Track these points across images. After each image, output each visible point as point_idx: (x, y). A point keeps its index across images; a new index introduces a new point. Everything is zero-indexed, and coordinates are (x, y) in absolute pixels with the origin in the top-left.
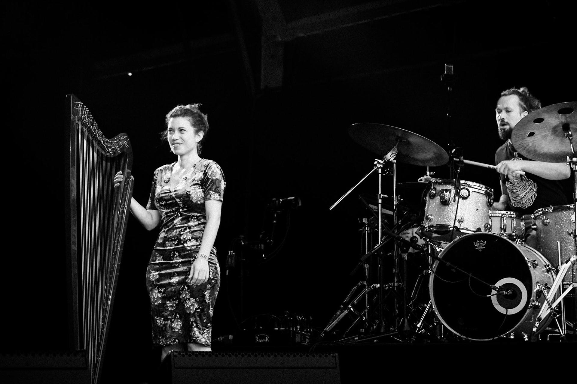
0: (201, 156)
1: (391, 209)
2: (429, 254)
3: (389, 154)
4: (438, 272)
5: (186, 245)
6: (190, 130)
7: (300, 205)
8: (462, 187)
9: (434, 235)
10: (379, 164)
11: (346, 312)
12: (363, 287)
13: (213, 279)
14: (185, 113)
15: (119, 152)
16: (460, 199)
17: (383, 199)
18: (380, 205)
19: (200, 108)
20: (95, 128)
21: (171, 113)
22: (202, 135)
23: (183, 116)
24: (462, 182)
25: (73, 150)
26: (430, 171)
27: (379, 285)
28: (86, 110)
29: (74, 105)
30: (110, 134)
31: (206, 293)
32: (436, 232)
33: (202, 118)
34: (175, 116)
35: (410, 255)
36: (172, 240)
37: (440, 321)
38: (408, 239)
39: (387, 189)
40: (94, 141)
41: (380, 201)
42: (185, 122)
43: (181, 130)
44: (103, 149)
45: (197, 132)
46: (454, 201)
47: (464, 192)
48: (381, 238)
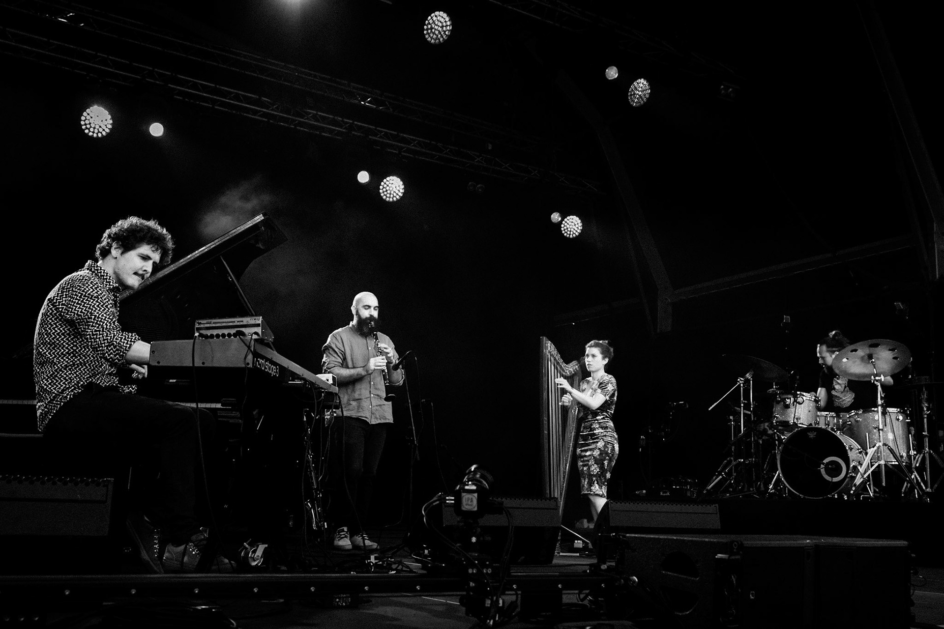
0: (605, 372)
1: (750, 410)
2: (776, 440)
3: (748, 374)
4: (783, 453)
6: (599, 356)
7: (687, 407)
8: (798, 396)
9: (780, 428)
10: (741, 381)
11: (721, 477)
12: (730, 462)
13: (611, 454)
14: (596, 345)
15: (573, 372)
16: (797, 404)
17: (744, 403)
18: (742, 408)
19: (609, 343)
20: (558, 357)
21: (589, 345)
22: (607, 360)
23: (596, 347)
24: (798, 393)
25: (545, 371)
26: (776, 386)
27: (742, 460)
28: (553, 347)
29: (545, 343)
30: (567, 362)
32: (780, 426)
33: (609, 350)
34: (590, 347)
35: (763, 441)
36: (587, 429)
37: (785, 484)
38: (761, 430)
39: (747, 397)
40: (558, 366)
41: (742, 405)
42: (596, 351)
43: (593, 356)
44: (564, 371)
45: (604, 358)
46: (793, 405)
47: (800, 400)
48: (743, 429)
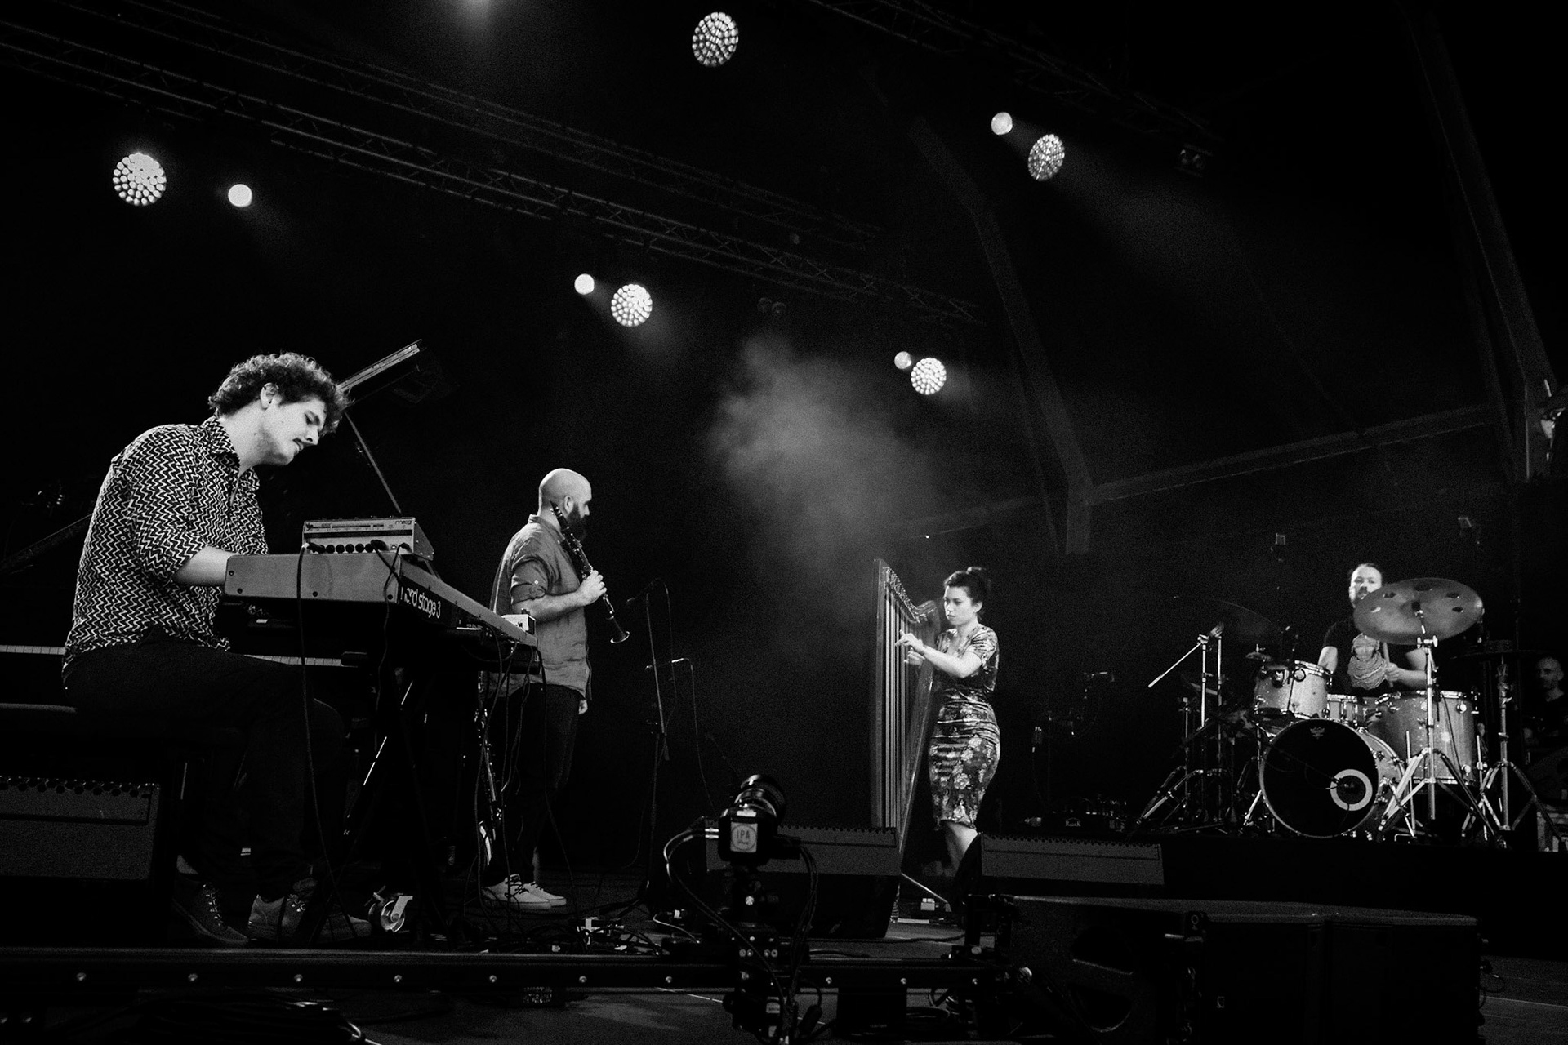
1: (1216, 689)
2: (1259, 739)
3: (1215, 629)
4: (1270, 760)
5: (965, 720)
6: (967, 601)
7: (1114, 681)
8: (1297, 668)
9: (1265, 719)
10: (1203, 640)
11: (1166, 798)
12: (1181, 774)
13: (990, 759)
15: (926, 620)
16: (1295, 681)
17: (1207, 677)
18: (1204, 684)
20: (902, 594)
24: (1297, 662)
25: (880, 618)
26: (1260, 647)
27: (1202, 771)
28: (894, 576)
29: (882, 570)
30: (916, 603)
31: (980, 772)
32: (1266, 716)
35: (1237, 740)
36: (952, 714)
37: (1270, 813)
38: (1234, 722)
39: (1212, 666)
40: (901, 608)
41: (1204, 680)
43: (957, 602)
44: (911, 617)
46: (1288, 683)
47: (1299, 674)
48: (1205, 720)
